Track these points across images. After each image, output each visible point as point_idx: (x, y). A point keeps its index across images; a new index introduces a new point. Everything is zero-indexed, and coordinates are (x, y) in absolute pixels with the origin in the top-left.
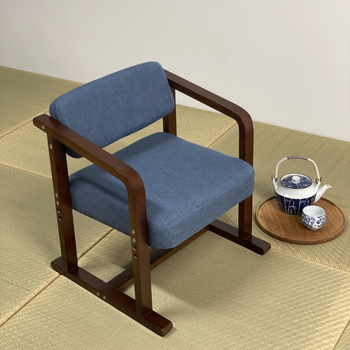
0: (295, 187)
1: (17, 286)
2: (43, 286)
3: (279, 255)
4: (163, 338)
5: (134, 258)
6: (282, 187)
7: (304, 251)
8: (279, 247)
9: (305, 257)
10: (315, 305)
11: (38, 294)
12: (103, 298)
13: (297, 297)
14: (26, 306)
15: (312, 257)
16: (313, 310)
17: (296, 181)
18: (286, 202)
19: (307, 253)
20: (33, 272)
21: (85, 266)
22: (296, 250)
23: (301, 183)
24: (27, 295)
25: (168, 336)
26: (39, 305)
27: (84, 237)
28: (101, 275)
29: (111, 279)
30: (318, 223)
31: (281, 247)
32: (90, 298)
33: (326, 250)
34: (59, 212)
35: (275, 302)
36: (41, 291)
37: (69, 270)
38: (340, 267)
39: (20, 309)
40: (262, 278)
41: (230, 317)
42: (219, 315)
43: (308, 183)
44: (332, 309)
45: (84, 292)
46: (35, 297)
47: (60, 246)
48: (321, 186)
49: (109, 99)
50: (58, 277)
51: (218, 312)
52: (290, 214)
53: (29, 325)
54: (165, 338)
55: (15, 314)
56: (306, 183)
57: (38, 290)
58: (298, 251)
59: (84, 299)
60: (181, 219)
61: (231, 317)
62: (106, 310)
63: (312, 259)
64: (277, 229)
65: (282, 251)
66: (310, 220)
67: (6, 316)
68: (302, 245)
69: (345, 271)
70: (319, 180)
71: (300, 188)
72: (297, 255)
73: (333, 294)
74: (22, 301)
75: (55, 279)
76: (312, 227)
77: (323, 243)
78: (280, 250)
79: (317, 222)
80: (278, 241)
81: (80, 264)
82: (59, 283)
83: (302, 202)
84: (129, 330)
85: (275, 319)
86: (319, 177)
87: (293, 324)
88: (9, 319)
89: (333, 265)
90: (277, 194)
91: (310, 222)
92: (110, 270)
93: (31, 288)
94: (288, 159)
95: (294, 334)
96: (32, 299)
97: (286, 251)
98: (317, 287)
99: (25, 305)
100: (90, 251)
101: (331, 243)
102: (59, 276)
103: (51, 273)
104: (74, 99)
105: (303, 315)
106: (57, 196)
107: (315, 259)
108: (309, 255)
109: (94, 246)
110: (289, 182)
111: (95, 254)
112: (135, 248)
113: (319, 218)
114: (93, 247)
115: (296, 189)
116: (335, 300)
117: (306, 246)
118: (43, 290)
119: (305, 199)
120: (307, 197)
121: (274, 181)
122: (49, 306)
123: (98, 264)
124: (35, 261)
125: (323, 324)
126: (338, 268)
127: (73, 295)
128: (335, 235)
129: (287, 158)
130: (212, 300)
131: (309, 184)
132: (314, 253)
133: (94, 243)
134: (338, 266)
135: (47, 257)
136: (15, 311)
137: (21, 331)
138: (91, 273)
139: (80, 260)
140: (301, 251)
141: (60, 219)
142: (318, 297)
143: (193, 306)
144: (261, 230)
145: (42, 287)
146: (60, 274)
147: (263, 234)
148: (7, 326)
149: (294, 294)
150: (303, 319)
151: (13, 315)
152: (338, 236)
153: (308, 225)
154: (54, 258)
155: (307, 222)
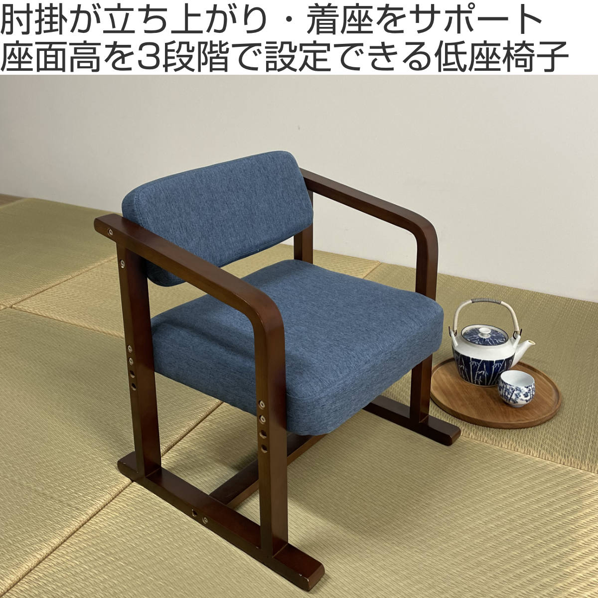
0: (484, 342)
1: (61, 501)
2: (103, 501)
3: (474, 445)
4: (309, 594)
5: (262, 452)
6: (466, 343)
7: (510, 439)
8: (471, 434)
9: (515, 448)
10: (552, 527)
11: (95, 515)
12: (203, 521)
13: (518, 515)
14: (72, 538)
15: (525, 447)
16: (551, 537)
17: (485, 334)
18: (473, 366)
19: (516, 441)
20: (88, 478)
21: (173, 466)
22: (497, 437)
23: (492, 337)
24: (75, 518)
25: (317, 590)
26: (94, 535)
27: (171, 420)
28: (199, 482)
29: (216, 488)
30: (526, 395)
31: (474, 433)
32: (181, 522)
33: (543, 437)
34: (133, 377)
35: (486, 523)
36: (100, 511)
37: (146, 474)
38: (571, 463)
39: (62, 543)
40: (457, 483)
41: (417, 552)
42: (398, 548)
43: (503, 338)
44: (580, 534)
45: (170, 510)
46: (88, 520)
47: (133, 436)
48: (521, 342)
49: (217, 198)
50: (129, 485)
51: (396, 543)
52: (477, 383)
53: (73, 572)
54: (312, 594)
55: (51, 553)
56: (499, 337)
57: (94, 509)
58: (501, 439)
59: (171, 524)
60: (342, 383)
61: (419, 551)
62: (208, 543)
63: (526, 451)
64: (462, 405)
65: (477, 440)
66: (513, 392)
67: (35, 556)
68: (505, 430)
69: (580, 469)
70: (519, 333)
71: (493, 344)
72: (502, 445)
73: (575, 507)
74: (66, 529)
75: (124, 489)
76: (517, 402)
77: (536, 426)
78: (473, 438)
79: (524, 395)
80: (468, 424)
81: (165, 463)
82: (130, 495)
83: (497, 365)
84: (249, 579)
85: (493, 554)
86: (518, 330)
87: (524, 563)
88: (40, 562)
89: (561, 460)
90: (458, 354)
91: (514, 395)
92: (213, 473)
93: (83, 506)
94: (473, 302)
95: (531, 582)
96: (83, 525)
97: (483, 439)
98: (545, 496)
99: (70, 536)
100: (180, 442)
101: (547, 426)
102: (131, 483)
103: (116, 479)
104: (163, 190)
105: (536, 546)
106: (130, 350)
107: (530, 452)
108: (519, 445)
109: (186, 434)
110: (475, 336)
111: (189, 446)
112: (264, 434)
113: (527, 387)
114: (185, 436)
115: (487, 345)
116: (580, 518)
117: (511, 430)
118: (102, 509)
119: (501, 361)
120: (504, 358)
121: (453, 335)
122: (110, 537)
123: (193, 463)
124: (93, 459)
125: (573, 561)
126: (569, 465)
127: (153, 517)
128: (551, 415)
129: (471, 302)
130: (383, 523)
131: (504, 340)
132: (526, 441)
133: (186, 430)
134: (568, 461)
135: (111, 453)
136: (52, 547)
137: (59, 584)
138: (182, 478)
139: (164, 457)
140: (505, 438)
141: (134, 389)
142: (551, 513)
143: (353, 532)
144: (438, 408)
145: (101, 503)
146: (133, 481)
147: (443, 414)
148: (36, 577)
149: (512, 509)
150: (538, 553)
151: (48, 555)
152: (554, 416)
153: (510, 400)
154: (122, 455)
155: (508, 394)
